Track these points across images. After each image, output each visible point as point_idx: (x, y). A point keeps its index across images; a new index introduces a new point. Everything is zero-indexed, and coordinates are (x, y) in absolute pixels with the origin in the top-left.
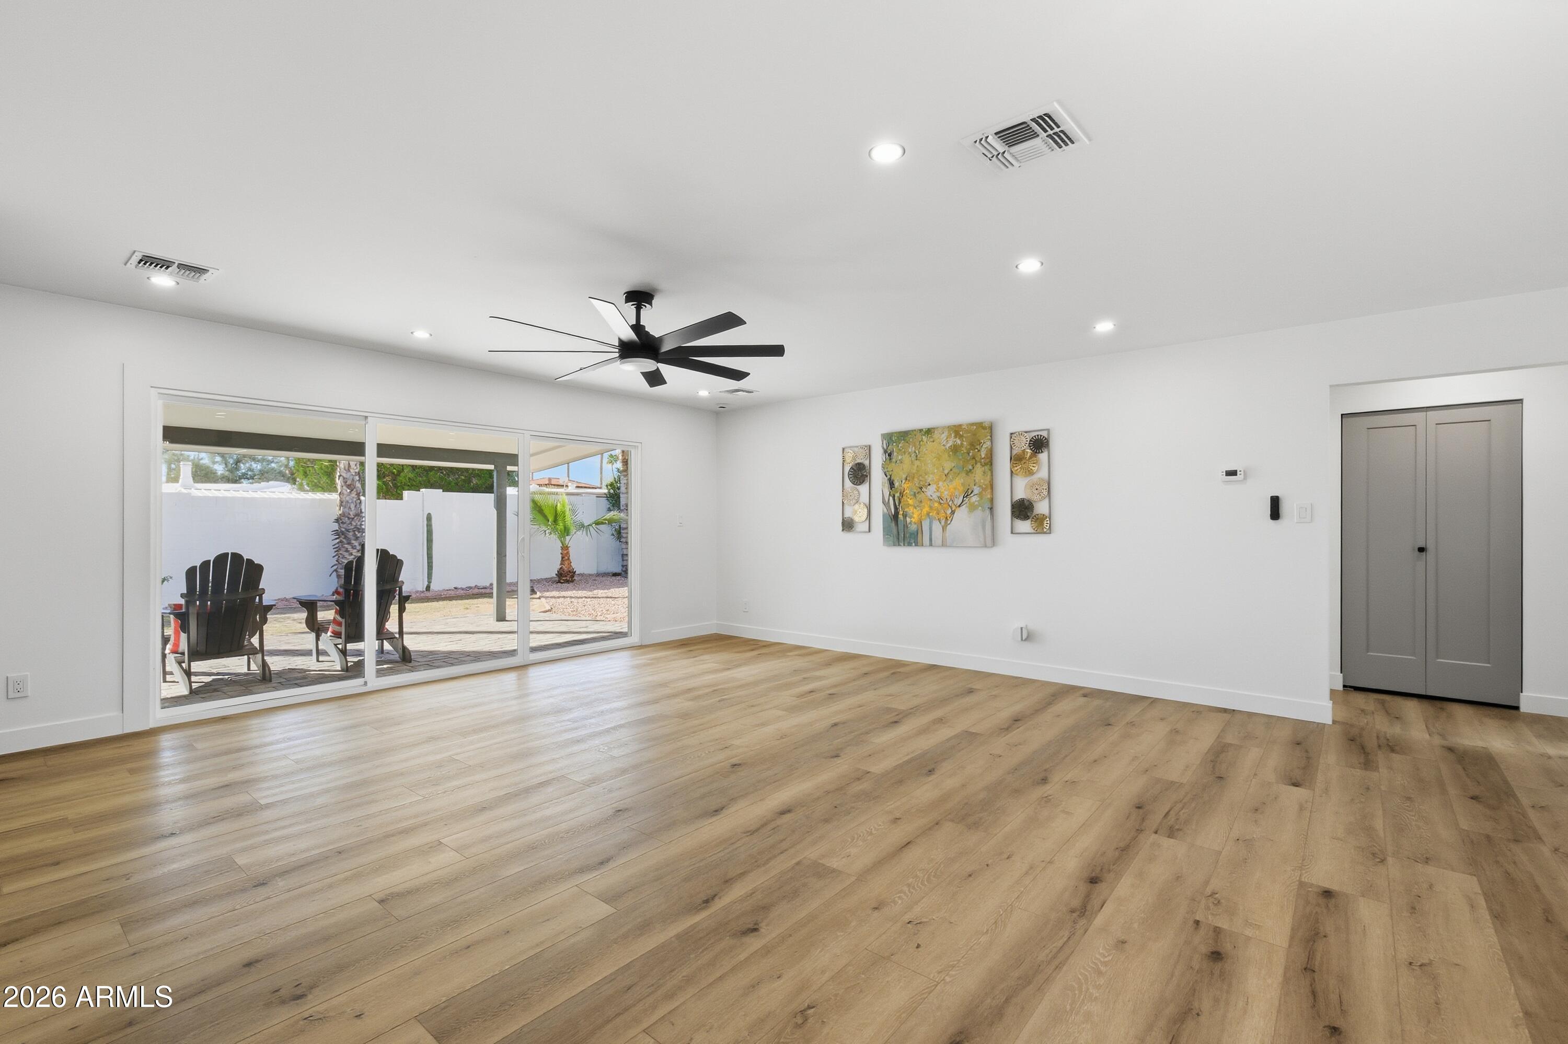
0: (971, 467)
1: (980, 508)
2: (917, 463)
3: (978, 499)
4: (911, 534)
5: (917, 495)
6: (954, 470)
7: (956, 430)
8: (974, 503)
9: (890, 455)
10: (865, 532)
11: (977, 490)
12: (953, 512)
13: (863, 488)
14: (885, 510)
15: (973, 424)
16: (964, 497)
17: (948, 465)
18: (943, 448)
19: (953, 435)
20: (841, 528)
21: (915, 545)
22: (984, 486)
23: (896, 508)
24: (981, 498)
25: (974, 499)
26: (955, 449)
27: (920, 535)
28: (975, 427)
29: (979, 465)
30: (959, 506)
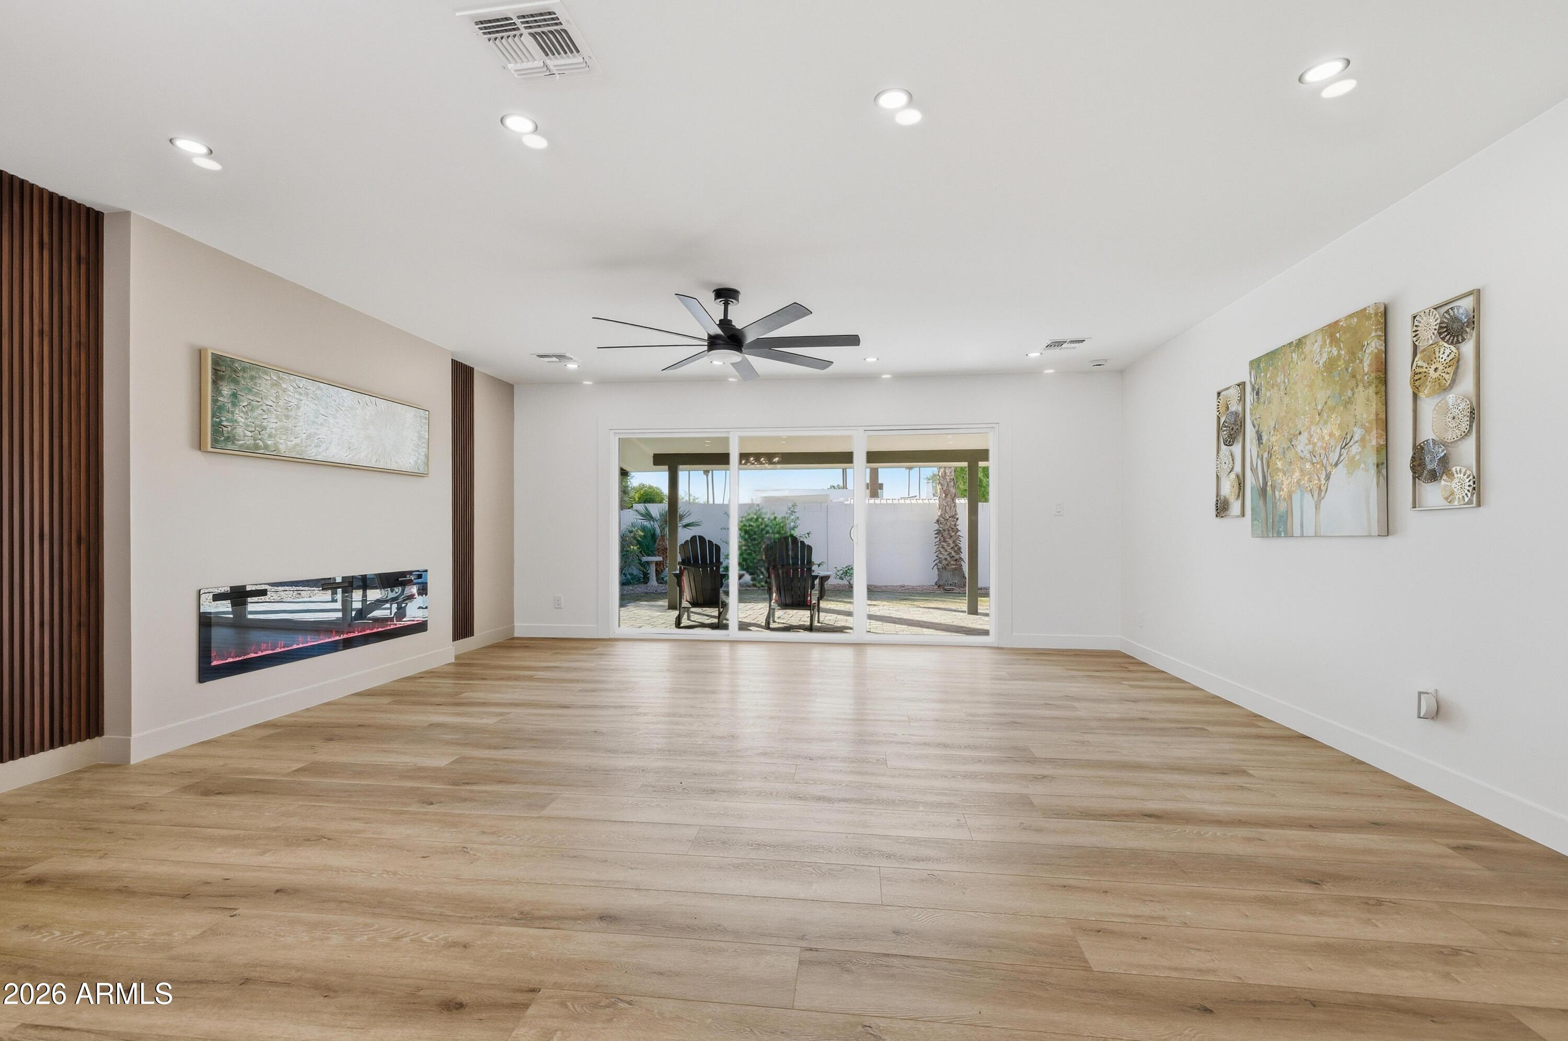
0: (1350, 393)
1: (1362, 466)
2: (1286, 400)
3: (1360, 450)
4: (1281, 517)
5: (1287, 452)
6: (1329, 403)
7: (1332, 331)
8: (1354, 457)
9: (1258, 394)
10: (1238, 517)
11: (1358, 433)
12: (1328, 477)
13: (1237, 448)
14: (1254, 481)
15: (1351, 316)
16: (1341, 449)
17: (1322, 396)
18: (1316, 366)
19: (1328, 341)
20: (1214, 513)
21: (1286, 536)
22: (1367, 424)
23: (1264, 477)
24: (1364, 447)
25: (1355, 449)
26: (1331, 365)
27: (1289, 518)
28: (1356, 320)
29: (1361, 388)
30: (1336, 465)
